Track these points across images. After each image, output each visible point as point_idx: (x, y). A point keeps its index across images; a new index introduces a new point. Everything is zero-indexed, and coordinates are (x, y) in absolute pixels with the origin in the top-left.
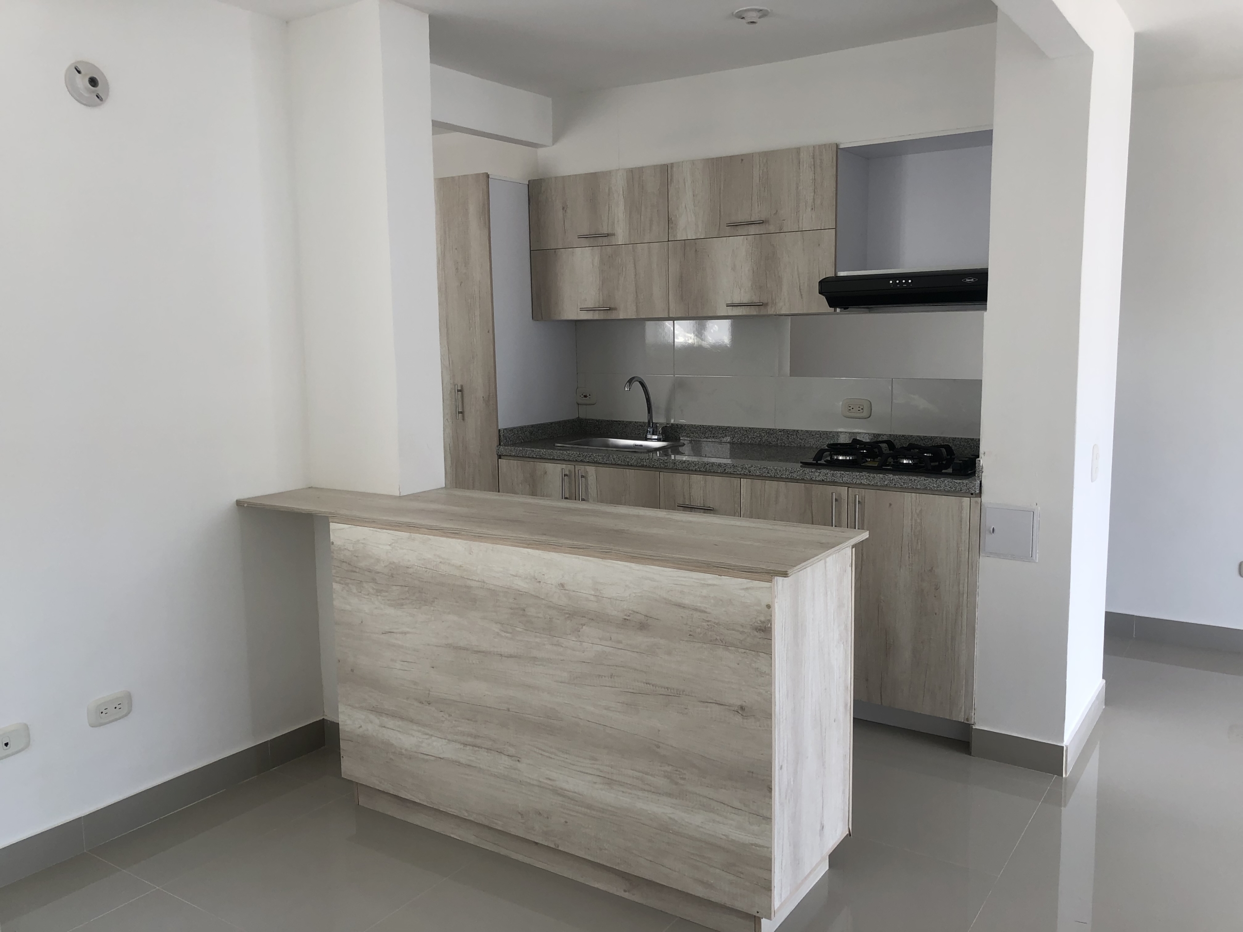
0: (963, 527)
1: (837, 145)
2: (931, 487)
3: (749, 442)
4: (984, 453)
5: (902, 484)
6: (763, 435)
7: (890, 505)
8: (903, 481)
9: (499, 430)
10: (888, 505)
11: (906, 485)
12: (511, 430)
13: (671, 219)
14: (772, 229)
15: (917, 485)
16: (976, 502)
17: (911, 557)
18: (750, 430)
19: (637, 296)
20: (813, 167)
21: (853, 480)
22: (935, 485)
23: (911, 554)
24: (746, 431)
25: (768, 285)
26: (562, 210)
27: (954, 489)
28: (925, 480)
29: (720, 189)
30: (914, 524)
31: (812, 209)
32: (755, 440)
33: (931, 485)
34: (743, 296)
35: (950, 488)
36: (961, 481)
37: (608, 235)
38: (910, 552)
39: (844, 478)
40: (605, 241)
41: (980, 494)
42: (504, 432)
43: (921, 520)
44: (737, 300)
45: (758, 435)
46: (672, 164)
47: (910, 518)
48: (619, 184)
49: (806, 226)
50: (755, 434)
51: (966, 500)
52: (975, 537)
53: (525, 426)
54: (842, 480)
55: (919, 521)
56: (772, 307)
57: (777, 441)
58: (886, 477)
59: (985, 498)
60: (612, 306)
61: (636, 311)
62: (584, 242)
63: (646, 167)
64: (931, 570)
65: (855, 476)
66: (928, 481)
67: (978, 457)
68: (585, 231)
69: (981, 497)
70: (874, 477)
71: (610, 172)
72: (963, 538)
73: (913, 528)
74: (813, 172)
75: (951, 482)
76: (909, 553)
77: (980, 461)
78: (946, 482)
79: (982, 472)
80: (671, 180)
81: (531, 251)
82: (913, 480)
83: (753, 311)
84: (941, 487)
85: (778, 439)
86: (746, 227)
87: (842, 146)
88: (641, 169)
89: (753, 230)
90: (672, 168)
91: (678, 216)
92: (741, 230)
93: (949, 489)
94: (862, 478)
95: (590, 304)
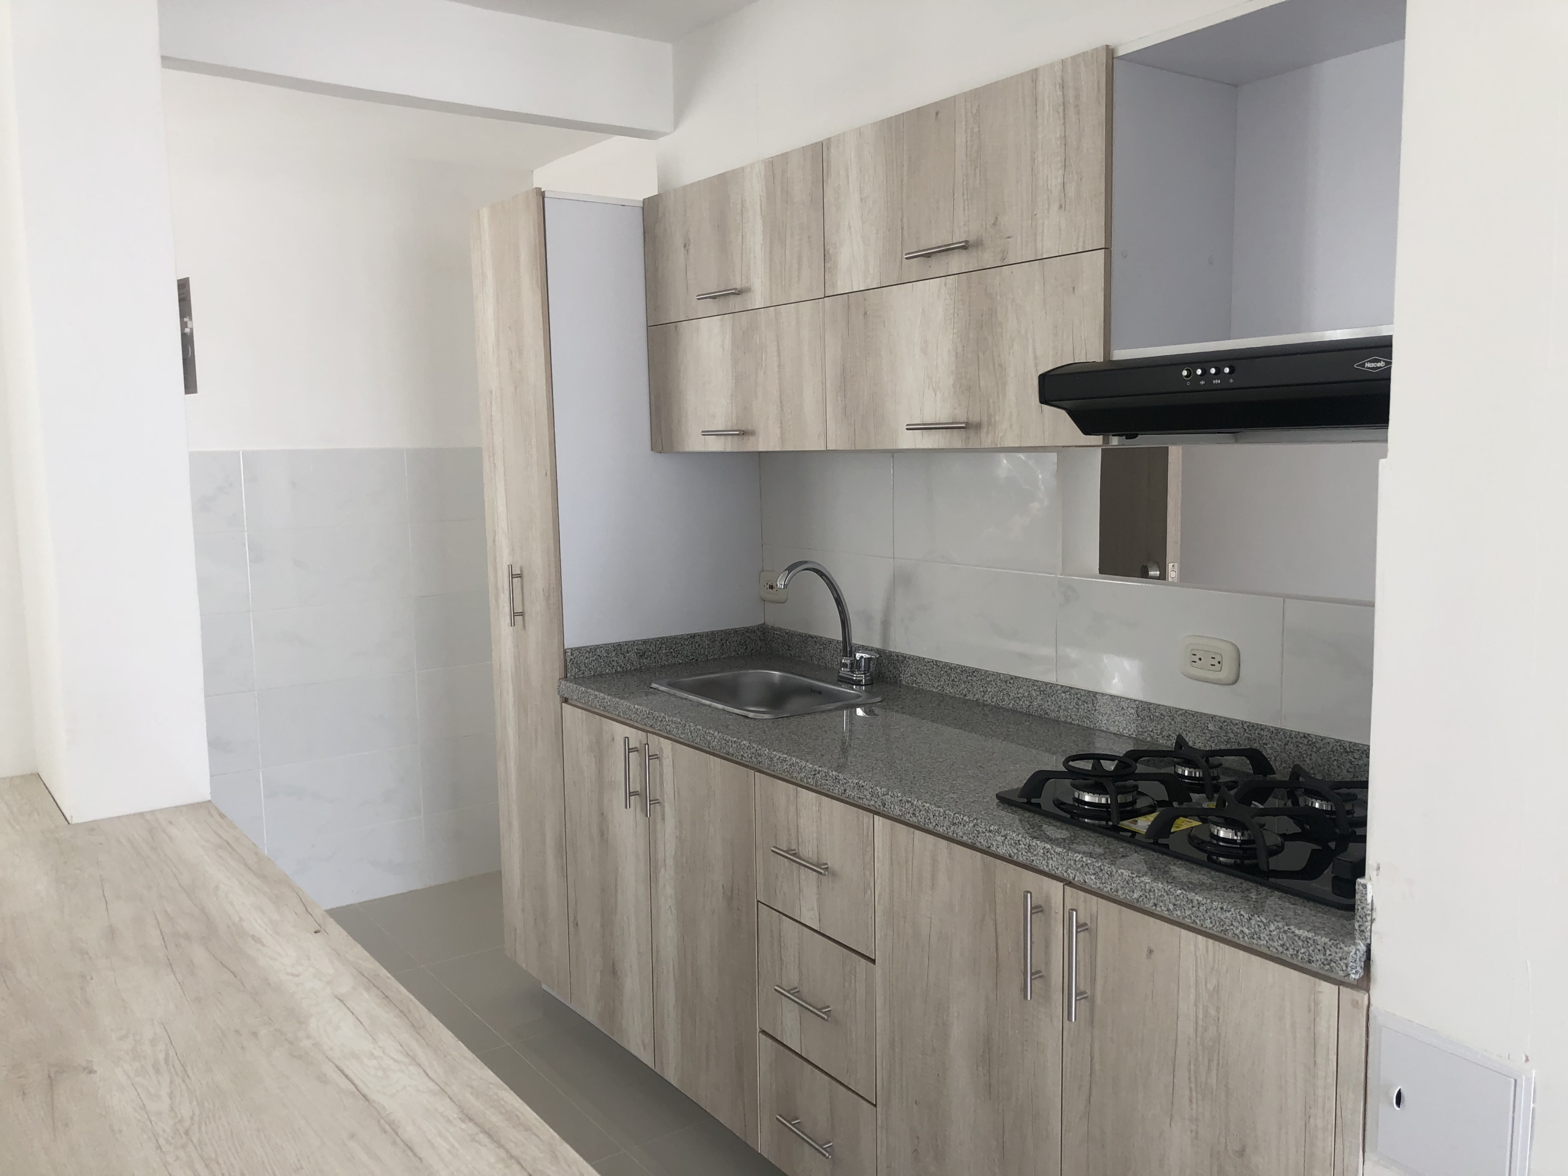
0: (1319, 1060)
1: (1110, 52)
2: (1237, 932)
3: (1011, 705)
4: (1378, 869)
5: (1171, 907)
6: (1035, 695)
7: (1151, 951)
8: (1173, 900)
9: (565, 652)
10: (1145, 951)
11: (1179, 913)
12: (593, 650)
13: (828, 252)
14: (988, 258)
15: (1205, 919)
16: (1355, 1004)
17: (1194, 1100)
18: (1012, 681)
19: (782, 406)
20: (1061, 109)
21: (1069, 871)
22: (1246, 931)
23: (1194, 1094)
24: (1006, 682)
25: (982, 383)
26: (683, 249)
27: (1291, 951)
28: (1222, 908)
29: (902, 181)
30: (1201, 1016)
31: (1061, 207)
32: (1021, 703)
33: (1237, 928)
34: (938, 410)
35: (1282, 945)
36: (1310, 935)
37: (738, 293)
38: (1193, 1086)
39: (1051, 862)
40: (735, 303)
41: (1365, 982)
42: (572, 654)
43: (1218, 1009)
44: (929, 418)
45: (1026, 694)
46: (829, 139)
47: (1192, 997)
48: (754, 190)
49: (1049, 246)
50: (1021, 691)
51: (1328, 990)
52: (1352, 1100)
53: (626, 643)
54: (1047, 866)
55: (1212, 1012)
56: (987, 433)
57: (1058, 711)
58: (1137, 880)
59: (1381, 994)
60: (749, 428)
61: (781, 438)
62: (712, 306)
63: (791, 151)
64: (1241, 1153)
65: (1072, 862)
66: (1228, 914)
67: (1362, 874)
68: (712, 287)
69: (1368, 990)
70: (1111, 875)
71: (743, 169)
72: (1320, 1092)
73: (1200, 1029)
74: (1062, 121)
75: (1285, 932)
76: (1191, 1089)
77: (1365, 886)
78: (1272, 927)
79: (1372, 921)
80: (828, 174)
81: (648, 326)
82: (1195, 902)
83: (955, 440)
84: (1259, 938)
85: (1060, 707)
86: (943, 258)
87: (1121, 52)
88: (785, 157)
89: (957, 262)
90: (828, 148)
91: (838, 245)
92: (937, 266)
93: (1280, 949)
94: (1086, 869)
95: (719, 424)
